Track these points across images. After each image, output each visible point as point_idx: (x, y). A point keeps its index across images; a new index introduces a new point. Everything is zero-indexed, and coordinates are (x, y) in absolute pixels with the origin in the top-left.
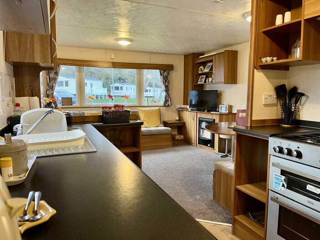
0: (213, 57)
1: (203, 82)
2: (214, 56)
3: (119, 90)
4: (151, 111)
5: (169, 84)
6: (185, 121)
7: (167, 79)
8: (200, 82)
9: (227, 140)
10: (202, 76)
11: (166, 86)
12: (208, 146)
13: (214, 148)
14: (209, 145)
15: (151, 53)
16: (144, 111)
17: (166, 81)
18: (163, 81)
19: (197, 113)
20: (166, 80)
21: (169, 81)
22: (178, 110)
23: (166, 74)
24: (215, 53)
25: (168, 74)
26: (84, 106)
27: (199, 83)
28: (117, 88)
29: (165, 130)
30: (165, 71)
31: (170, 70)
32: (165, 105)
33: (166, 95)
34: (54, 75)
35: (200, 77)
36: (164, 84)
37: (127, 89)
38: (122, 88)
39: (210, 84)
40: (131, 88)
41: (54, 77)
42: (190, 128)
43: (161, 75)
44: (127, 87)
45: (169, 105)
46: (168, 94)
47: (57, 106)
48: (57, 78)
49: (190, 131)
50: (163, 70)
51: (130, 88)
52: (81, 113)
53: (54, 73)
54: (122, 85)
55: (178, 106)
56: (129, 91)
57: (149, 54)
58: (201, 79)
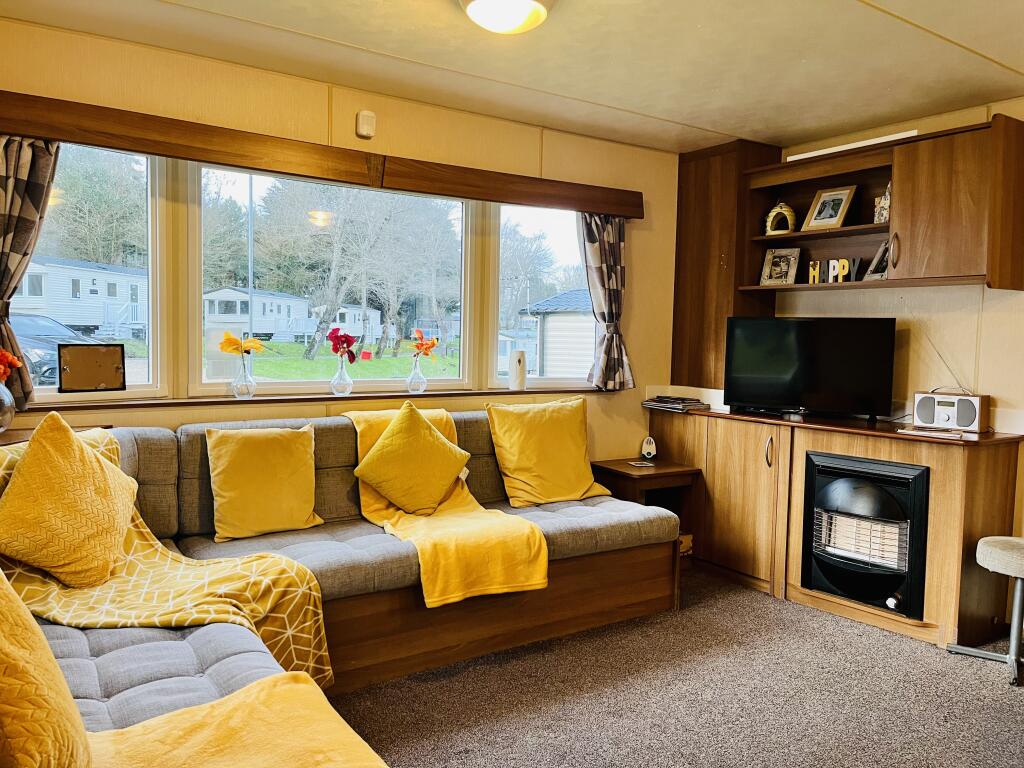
0: (892, 152)
1: (791, 279)
2: (896, 148)
3: (235, 312)
4: (551, 418)
5: (623, 285)
6: (703, 466)
7: (617, 260)
8: (771, 277)
9: (1019, 584)
10: (784, 252)
11: (610, 294)
12: (886, 607)
13: (921, 619)
14: (891, 602)
15: (544, 127)
16: (520, 416)
17: (611, 269)
18: (600, 269)
19: (793, 428)
20: (612, 263)
21: (623, 268)
22: (652, 411)
23: (609, 236)
24: (914, 133)
25: (621, 237)
26: (196, 391)
27: (766, 282)
28: (228, 307)
29: (650, 522)
30: (606, 219)
31: (628, 218)
32: (606, 384)
33: (608, 335)
34: (18, 201)
35: (769, 257)
36: (603, 286)
37: (264, 309)
38: (245, 306)
39: (838, 288)
40: (279, 307)
41: (16, 213)
42: (737, 499)
43: (591, 238)
44: (264, 305)
45: (622, 384)
46: (617, 331)
47: (27, 395)
48: (34, 222)
49: (736, 518)
50: (599, 216)
51: (275, 308)
52: (183, 439)
53: (16, 187)
54: (246, 297)
55: (652, 391)
56: (271, 317)
57: (537, 130)
58: (775, 264)
